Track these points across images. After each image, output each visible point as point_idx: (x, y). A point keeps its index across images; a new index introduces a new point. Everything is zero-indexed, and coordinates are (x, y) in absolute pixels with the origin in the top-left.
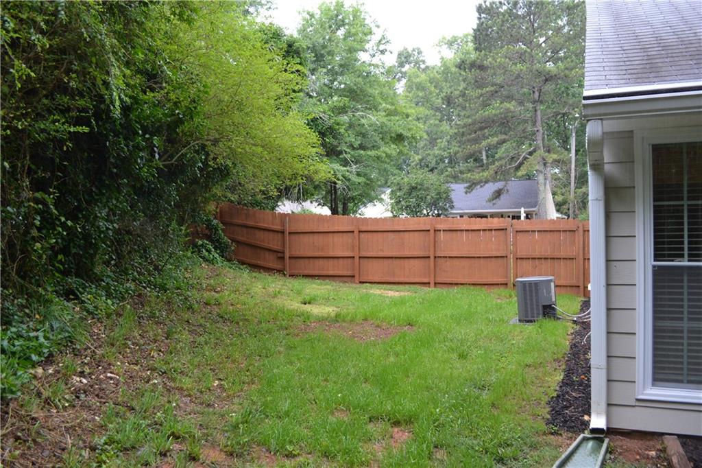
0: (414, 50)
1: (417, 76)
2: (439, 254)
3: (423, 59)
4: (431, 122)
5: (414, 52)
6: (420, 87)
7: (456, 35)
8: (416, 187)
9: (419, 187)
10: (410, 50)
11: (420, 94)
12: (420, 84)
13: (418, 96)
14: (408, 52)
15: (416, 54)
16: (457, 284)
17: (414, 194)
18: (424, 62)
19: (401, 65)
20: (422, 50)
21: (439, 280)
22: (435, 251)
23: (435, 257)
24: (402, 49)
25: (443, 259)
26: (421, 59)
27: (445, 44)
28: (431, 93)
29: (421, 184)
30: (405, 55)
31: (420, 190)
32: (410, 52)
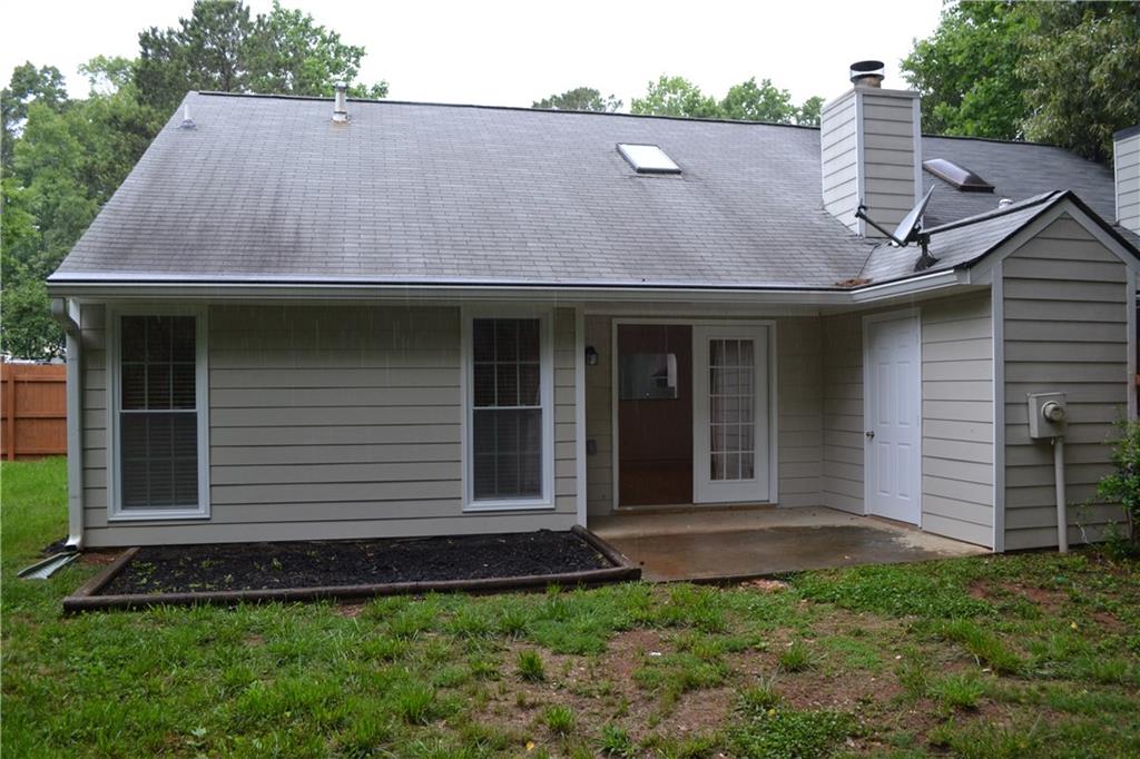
0: (46, 70)
1: (48, 119)
2: (20, 414)
3: (63, 88)
4: (71, 199)
5: (46, 75)
6: (50, 137)
7: (123, 58)
8: (31, 309)
9: (35, 309)
10: (39, 68)
11: (51, 151)
12: (51, 133)
13: (47, 152)
14: (34, 73)
15: (49, 77)
16: (46, 455)
17: (26, 320)
18: (63, 94)
19: (21, 93)
20: (61, 73)
21: (20, 450)
22: (15, 409)
23: (16, 419)
24: (23, 64)
25: (28, 423)
26: (59, 87)
27: (104, 70)
28: (71, 150)
29: (39, 305)
30: (30, 77)
31: (36, 314)
32: (38, 73)
